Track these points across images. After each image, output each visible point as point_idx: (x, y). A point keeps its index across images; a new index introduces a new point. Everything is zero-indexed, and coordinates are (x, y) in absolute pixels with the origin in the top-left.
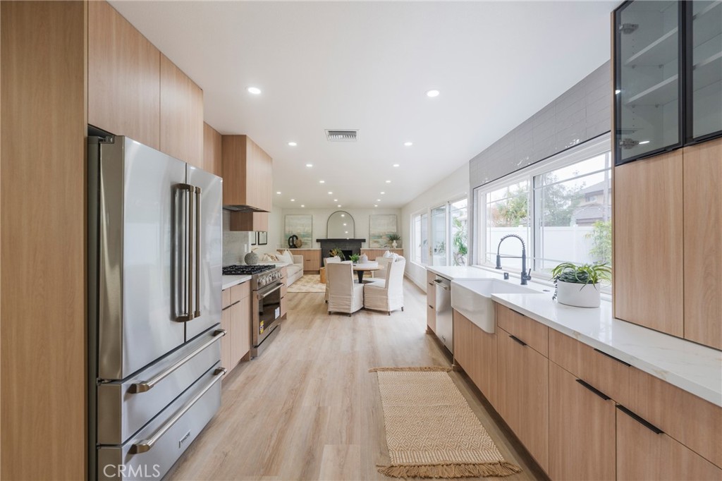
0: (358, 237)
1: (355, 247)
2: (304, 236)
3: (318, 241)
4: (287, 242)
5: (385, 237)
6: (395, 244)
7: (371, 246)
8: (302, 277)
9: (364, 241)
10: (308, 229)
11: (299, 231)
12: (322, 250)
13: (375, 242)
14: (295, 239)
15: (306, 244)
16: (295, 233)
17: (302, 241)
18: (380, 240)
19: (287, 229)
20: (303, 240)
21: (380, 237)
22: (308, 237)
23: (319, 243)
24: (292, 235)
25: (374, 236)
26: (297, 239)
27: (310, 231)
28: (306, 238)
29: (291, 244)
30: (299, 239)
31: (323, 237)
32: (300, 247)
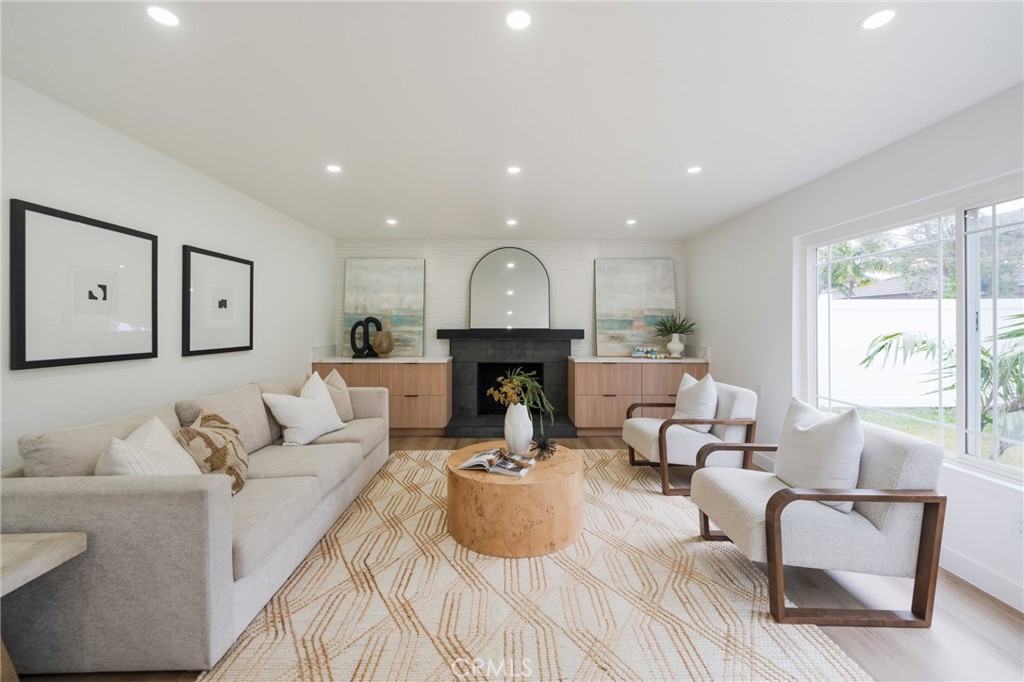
0: (561, 324)
1: (554, 352)
2: (401, 320)
3: (442, 334)
4: (349, 337)
5: (642, 323)
6: (676, 344)
7: (601, 349)
8: (382, 473)
9: (579, 334)
10: (413, 301)
11: (385, 306)
12: (454, 362)
13: (613, 338)
14: (372, 328)
15: (406, 343)
16: (372, 312)
17: (395, 335)
18: (626, 333)
19: (350, 298)
20: (396, 331)
21: (628, 323)
22: (412, 323)
23: (446, 342)
24: (363, 318)
25: (611, 321)
26: (379, 328)
27: (420, 307)
28: (406, 328)
29: (360, 344)
30: (386, 327)
31: (458, 324)
32: (386, 353)
